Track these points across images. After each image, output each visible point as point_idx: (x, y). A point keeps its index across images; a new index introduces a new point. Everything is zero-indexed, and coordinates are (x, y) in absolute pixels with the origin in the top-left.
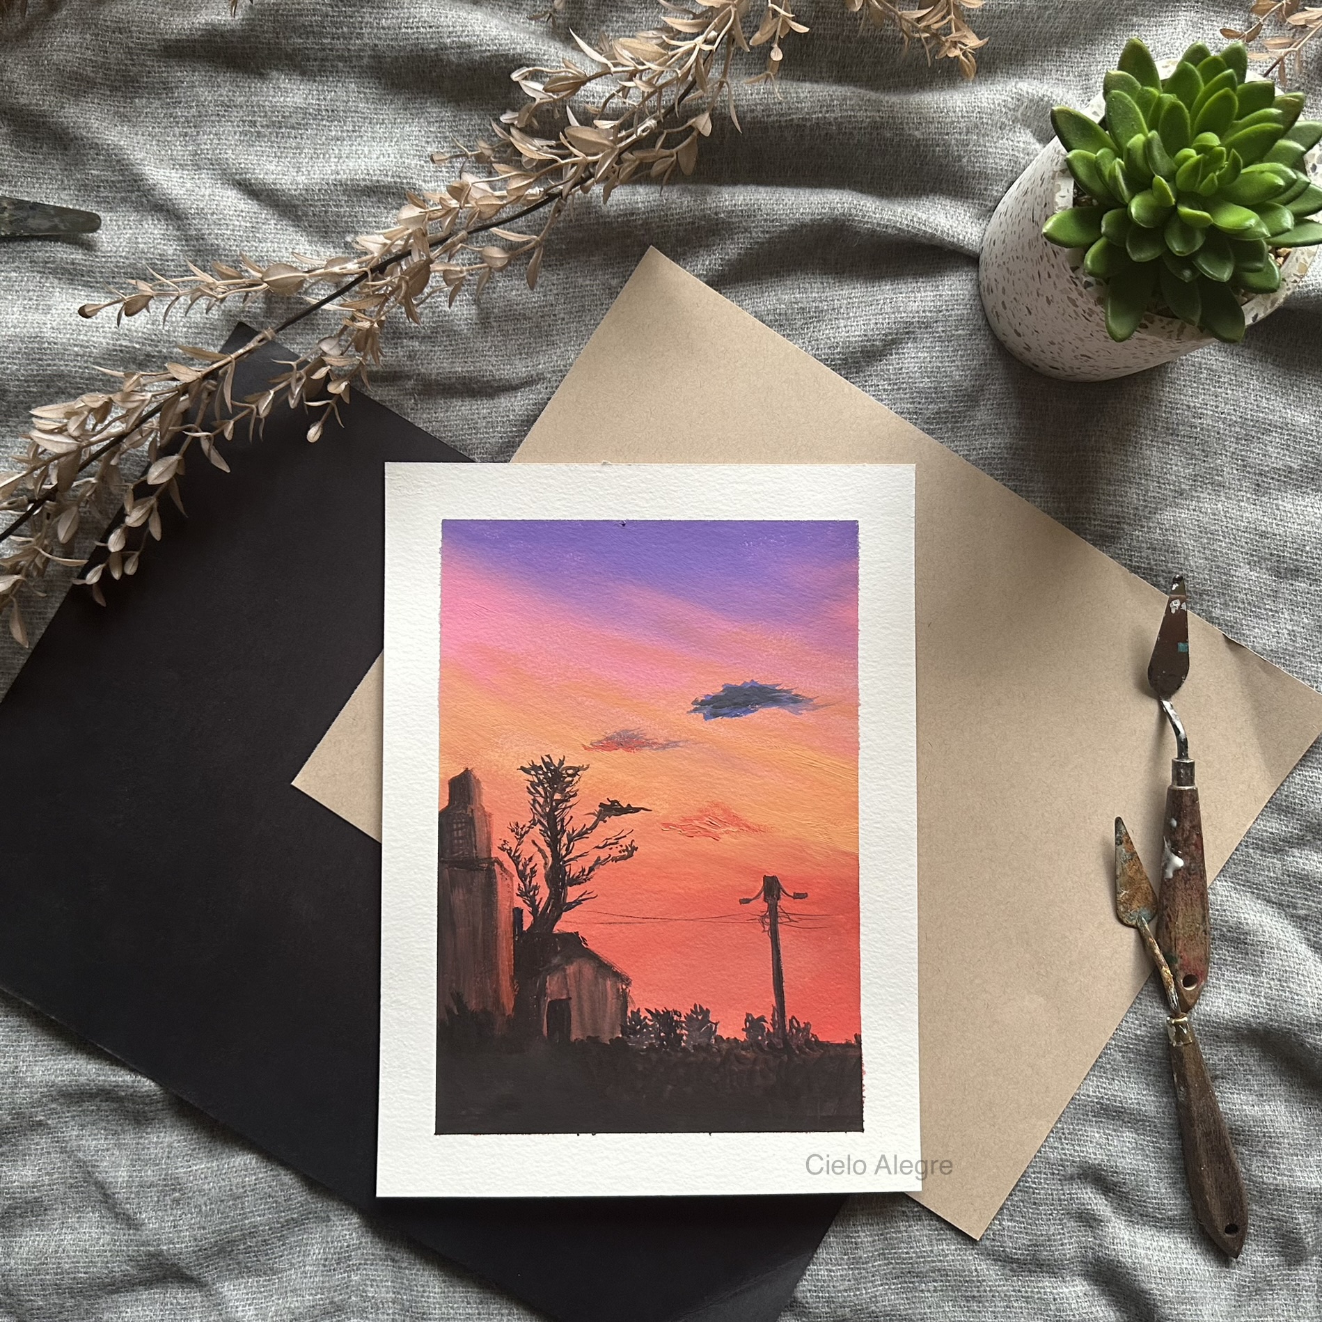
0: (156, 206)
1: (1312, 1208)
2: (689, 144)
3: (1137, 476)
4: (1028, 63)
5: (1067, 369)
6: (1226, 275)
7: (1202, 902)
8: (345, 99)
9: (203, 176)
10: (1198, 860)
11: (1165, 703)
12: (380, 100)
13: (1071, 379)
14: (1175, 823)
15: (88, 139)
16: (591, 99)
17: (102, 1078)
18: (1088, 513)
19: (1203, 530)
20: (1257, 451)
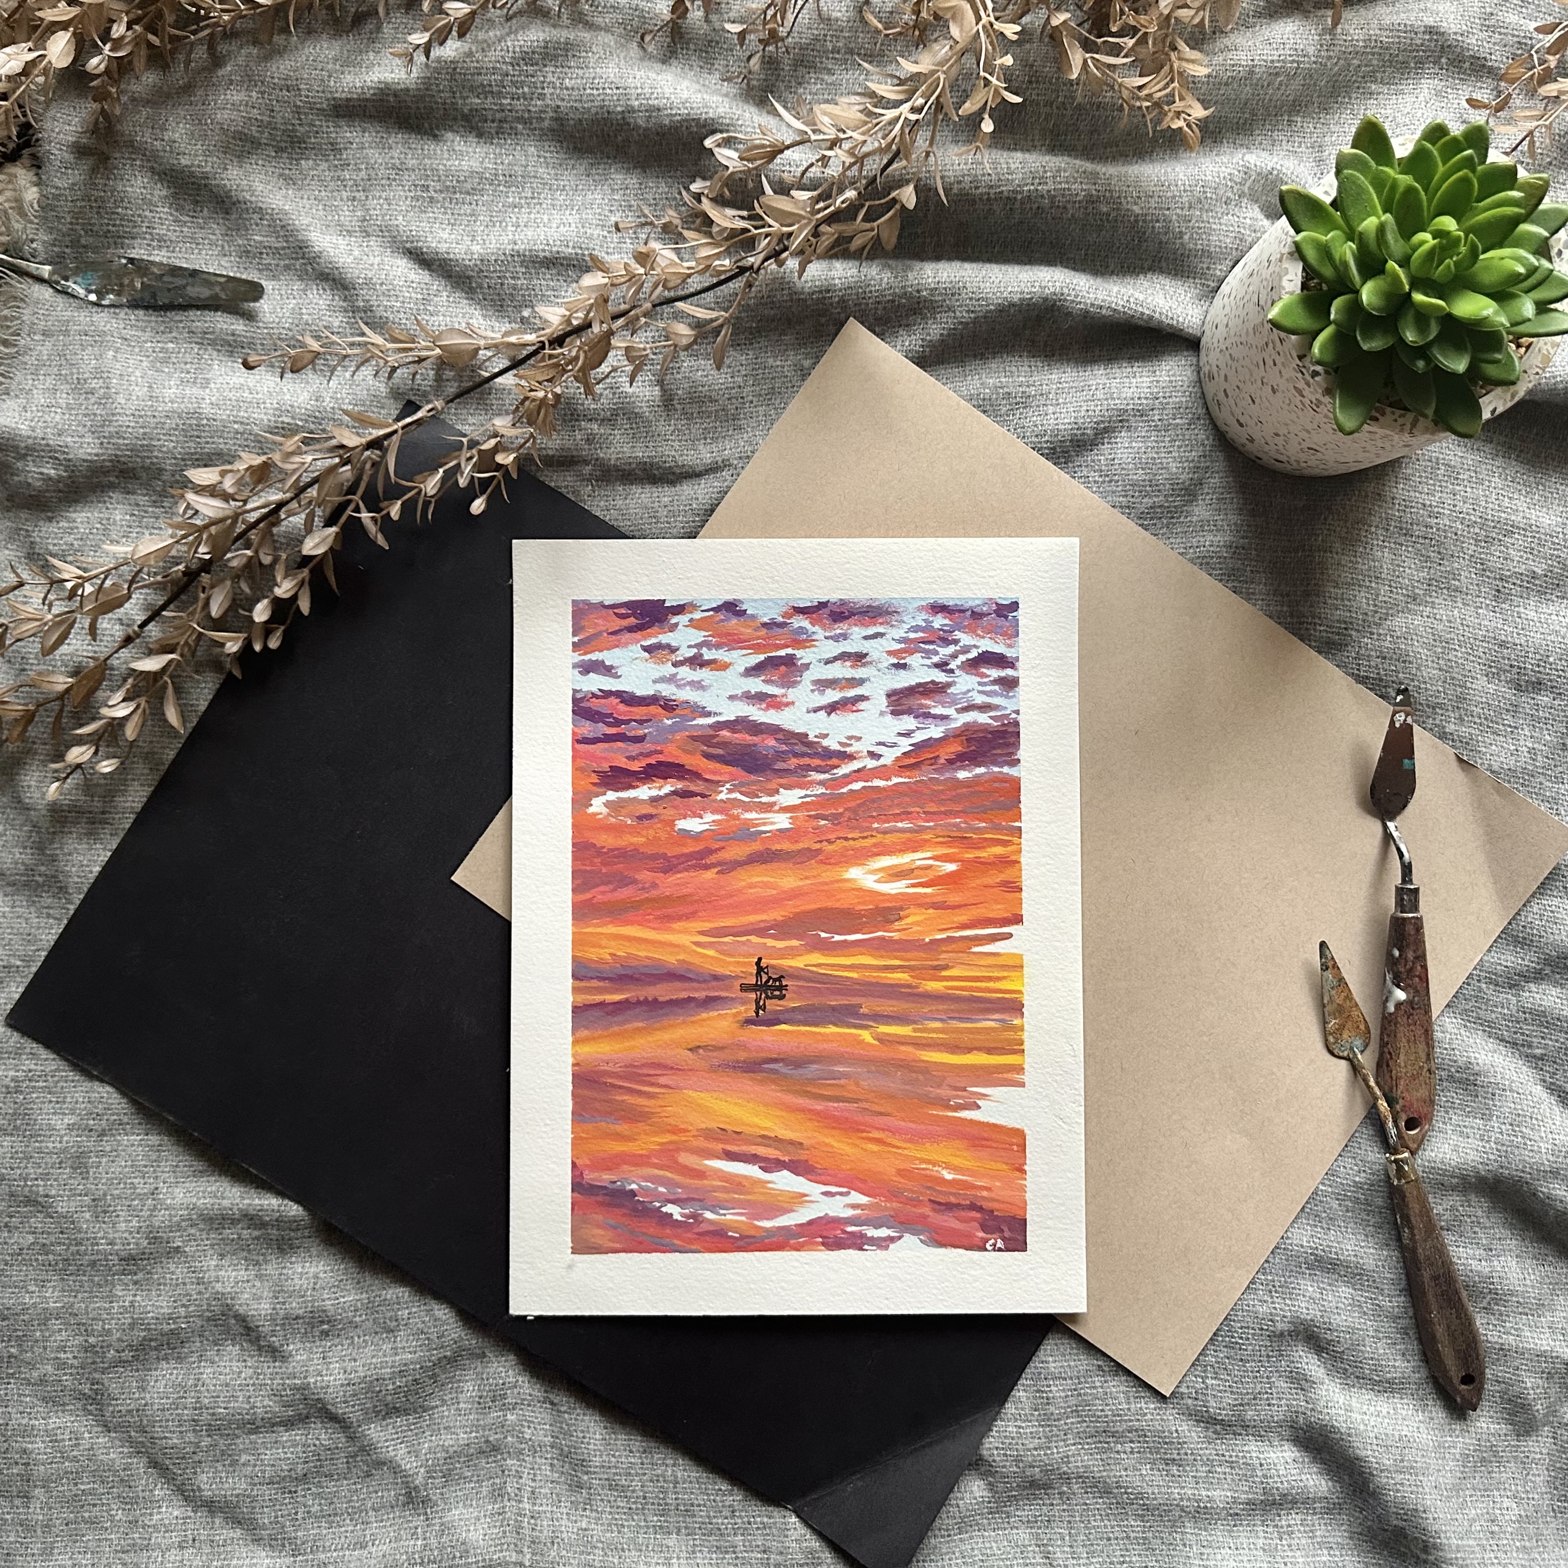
0: (322, 274)
1: (1543, 1372)
2: (891, 219)
3: (1366, 579)
4: (1257, 132)
5: (1292, 462)
6: (1461, 366)
7: (1426, 1038)
8: (524, 163)
9: (372, 243)
10: (1423, 993)
11: (1390, 824)
12: (561, 165)
13: (1297, 473)
14: (1396, 953)
15: (252, 203)
16: (787, 168)
17: (246, 1201)
18: (1313, 618)
19: (1438, 638)
20: (1498, 553)
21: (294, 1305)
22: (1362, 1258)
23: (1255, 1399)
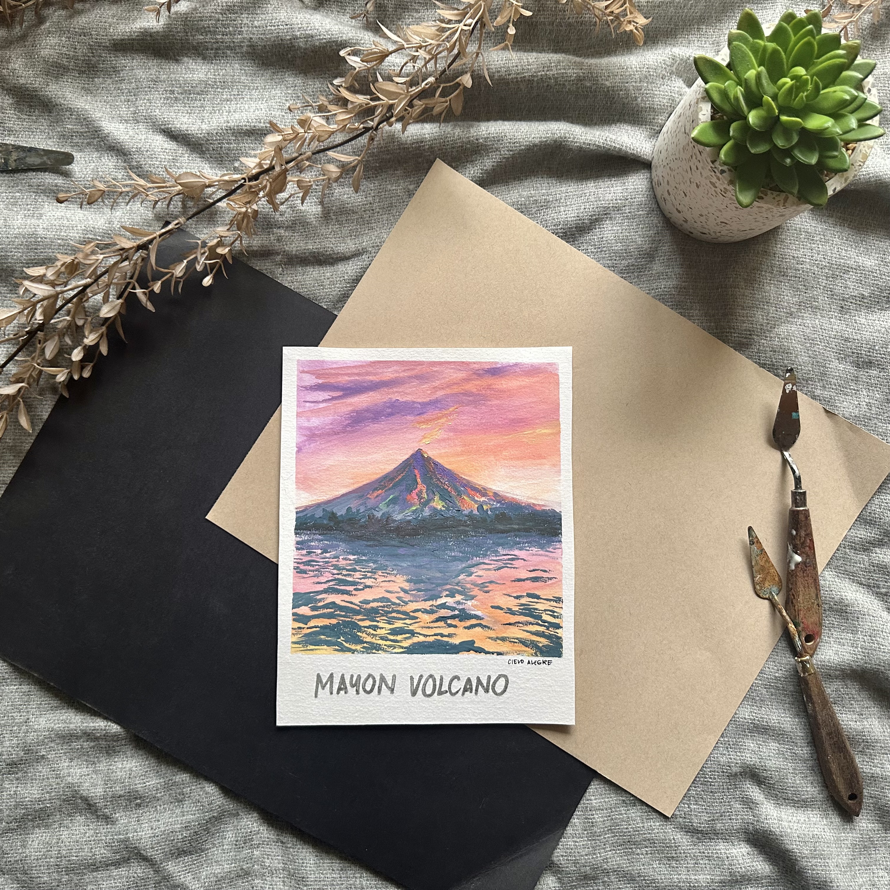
0: (110, 147)
2: (458, 95)
3: (761, 304)
4: (679, 36)
5: (712, 233)
6: (813, 160)
7: (815, 585)
8: (232, 74)
9: (140, 127)
10: (812, 557)
11: (785, 453)
12: (255, 74)
13: (715, 241)
14: (794, 532)
15: (65, 105)
16: (393, 68)
17: (85, 725)
18: (730, 329)
19: (807, 338)
20: (840, 284)
21: (118, 788)
22: (783, 724)
23: (721, 816)
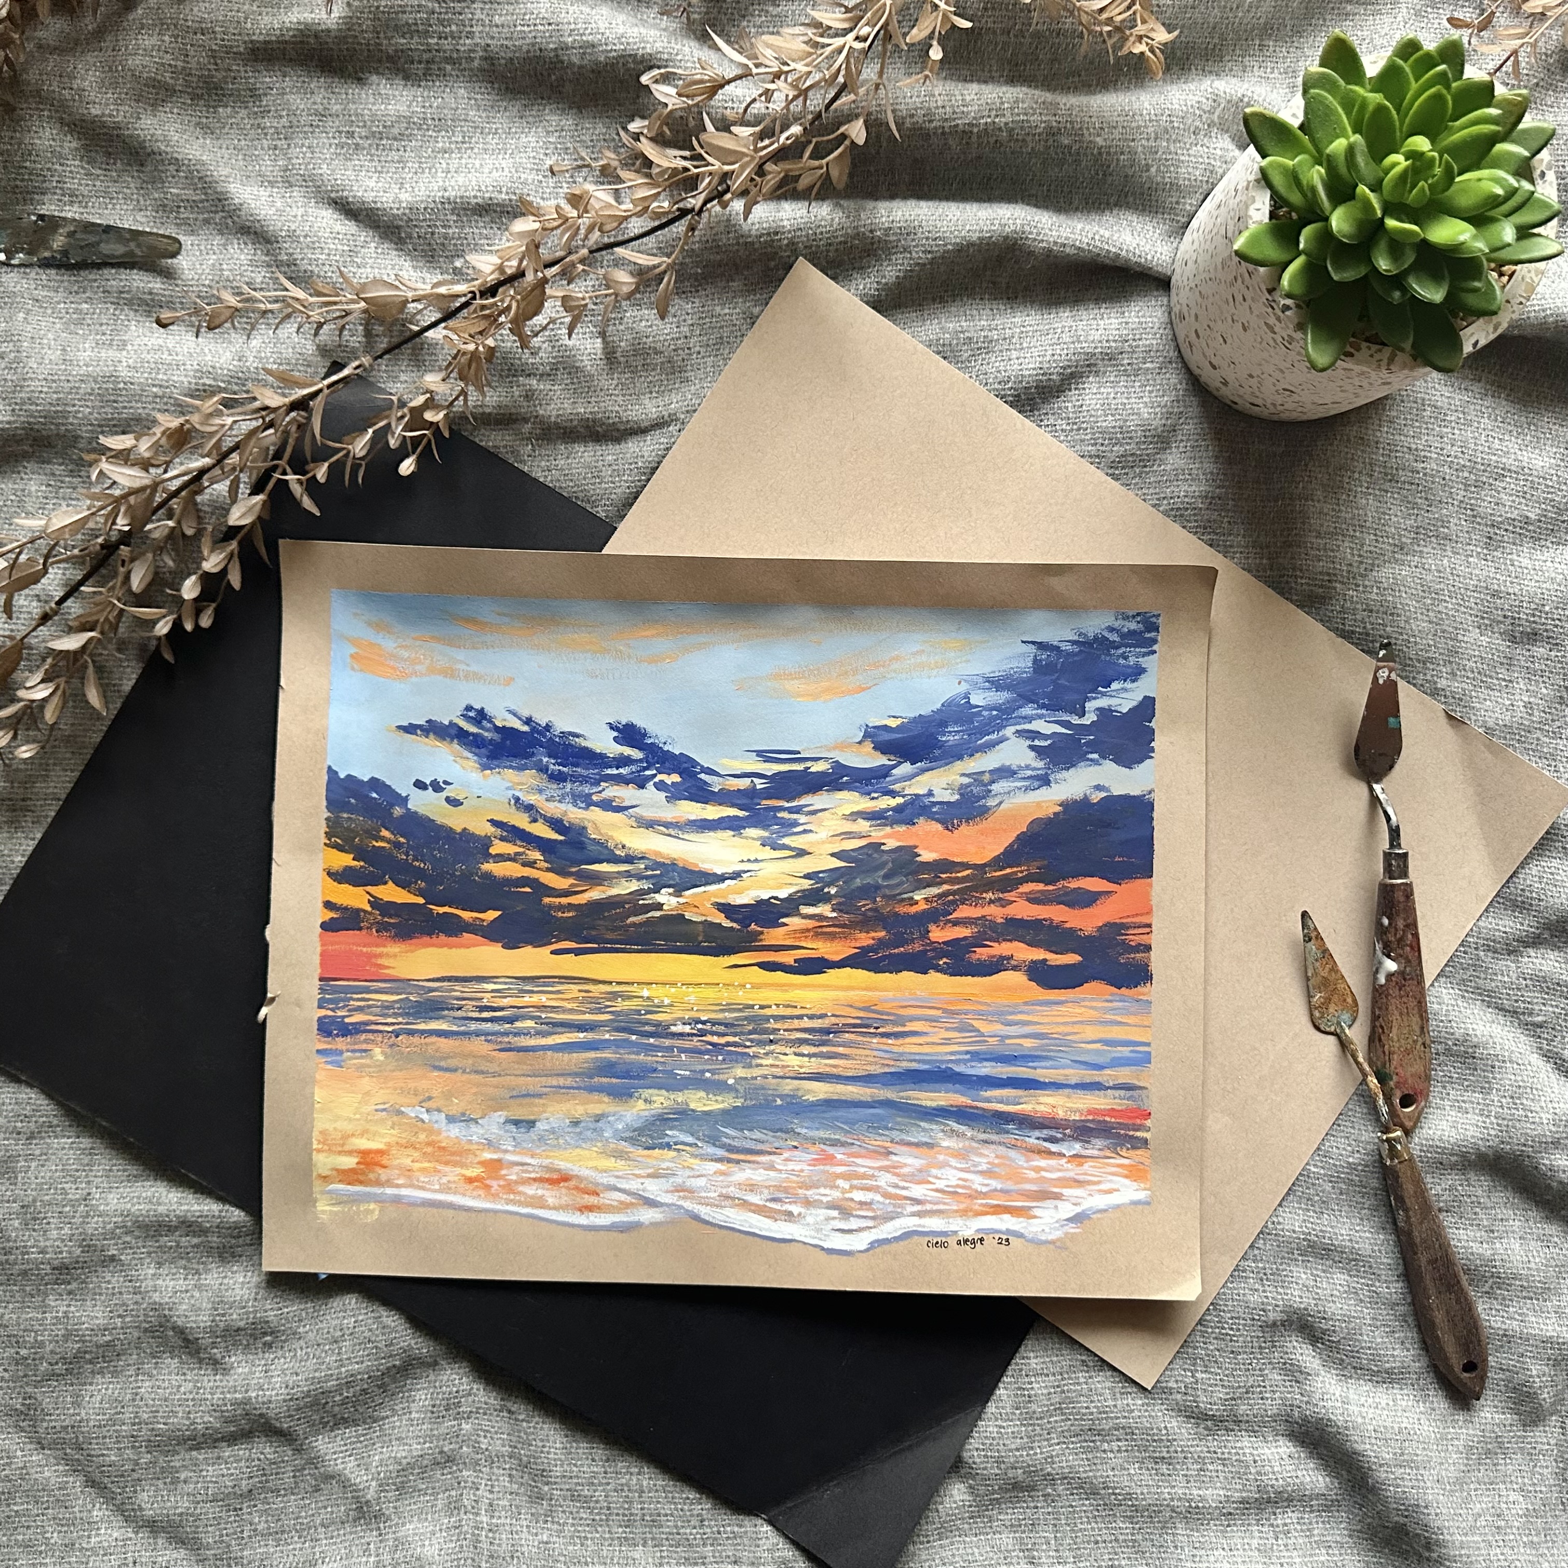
0: (242, 228)
1: (1549, 1359)
2: (840, 155)
3: (1350, 528)
4: (1227, 58)
5: (1268, 405)
6: (1439, 296)
7: (1420, 1010)
8: (453, 106)
9: (295, 194)
10: (1416, 962)
11: (1376, 787)
13: (1275, 418)
14: (1386, 922)
15: (167, 153)
16: (730, 104)
17: (185, 1208)
18: (1294, 569)
19: (1427, 589)
20: (1489, 499)
21: (235, 1316)
22: (1357, 1243)
23: (1247, 1393)
